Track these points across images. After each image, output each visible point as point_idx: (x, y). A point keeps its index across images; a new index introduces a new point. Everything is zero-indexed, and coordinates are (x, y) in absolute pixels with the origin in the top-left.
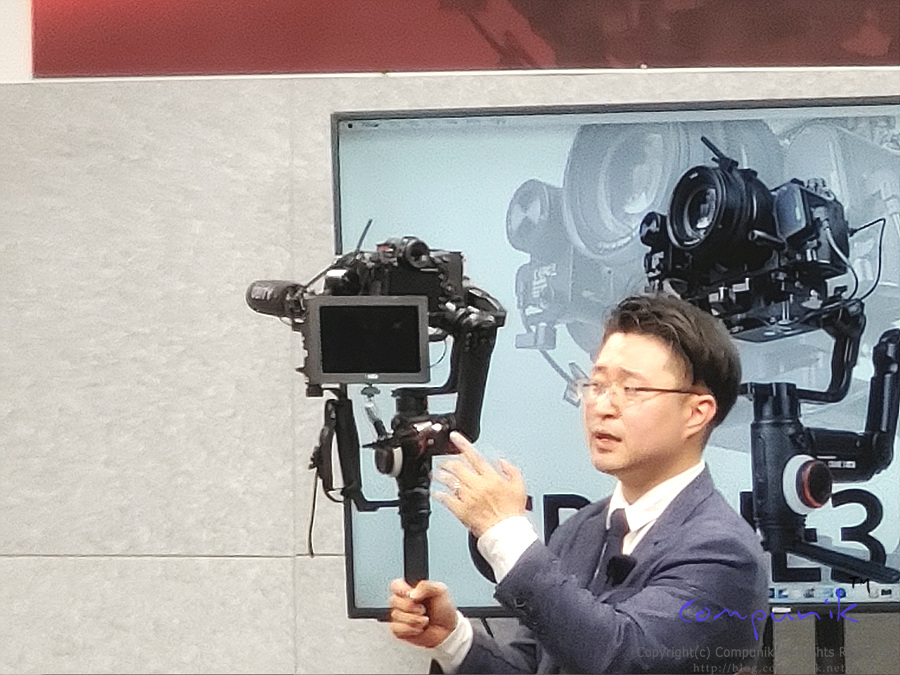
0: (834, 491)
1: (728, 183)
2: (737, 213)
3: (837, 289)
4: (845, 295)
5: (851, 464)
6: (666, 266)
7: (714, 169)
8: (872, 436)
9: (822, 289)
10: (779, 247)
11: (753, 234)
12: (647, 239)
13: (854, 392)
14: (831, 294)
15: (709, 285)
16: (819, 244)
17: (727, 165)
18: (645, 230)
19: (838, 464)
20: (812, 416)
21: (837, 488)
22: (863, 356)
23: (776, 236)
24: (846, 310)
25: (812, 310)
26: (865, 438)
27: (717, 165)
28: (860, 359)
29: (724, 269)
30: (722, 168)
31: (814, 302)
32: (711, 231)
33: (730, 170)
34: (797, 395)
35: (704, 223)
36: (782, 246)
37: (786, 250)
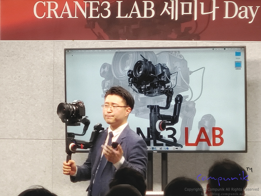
0: (166, 128)
1: (146, 64)
2: (147, 70)
3: (168, 86)
4: (169, 87)
5: (170, 122)
6: (133, 81)
7: (143, 61)
8: (174, 116)
9: (165, 86)
10: (156, 77)
11: (151, 75)
12: (129, 75)
13: (171, 107)
14: (166, 87)
15: (141, 85)
16: (164, 77)
17: (146, 60)
18: (128, 73)
19: (167, 122)
20: (162, 112)
21: (167, 127)
22: (173, 100)
23: (155, 75)
24: (169, 90)
25: (162, 90)
26: (173, 117)
27: (143, 60)
28: (172, 100)
29: (145, 82)
30: (144, 61)
31: (163, 89)
32: (142, 74)
33: (146, 62)
34: (159, 108)
35: (141, 72)
36: (157, 77)
37: (157, 78)
